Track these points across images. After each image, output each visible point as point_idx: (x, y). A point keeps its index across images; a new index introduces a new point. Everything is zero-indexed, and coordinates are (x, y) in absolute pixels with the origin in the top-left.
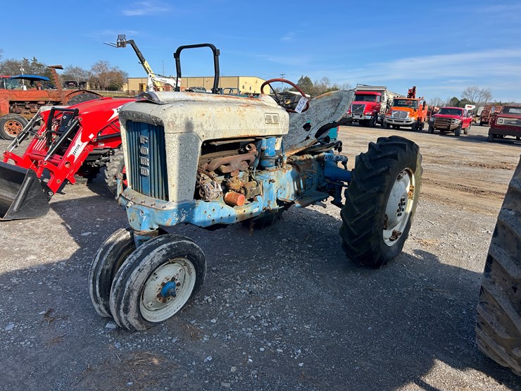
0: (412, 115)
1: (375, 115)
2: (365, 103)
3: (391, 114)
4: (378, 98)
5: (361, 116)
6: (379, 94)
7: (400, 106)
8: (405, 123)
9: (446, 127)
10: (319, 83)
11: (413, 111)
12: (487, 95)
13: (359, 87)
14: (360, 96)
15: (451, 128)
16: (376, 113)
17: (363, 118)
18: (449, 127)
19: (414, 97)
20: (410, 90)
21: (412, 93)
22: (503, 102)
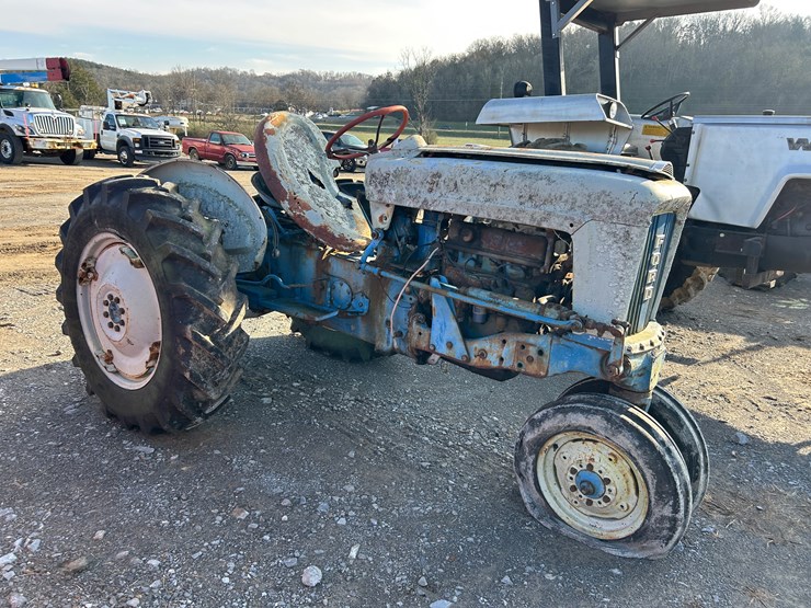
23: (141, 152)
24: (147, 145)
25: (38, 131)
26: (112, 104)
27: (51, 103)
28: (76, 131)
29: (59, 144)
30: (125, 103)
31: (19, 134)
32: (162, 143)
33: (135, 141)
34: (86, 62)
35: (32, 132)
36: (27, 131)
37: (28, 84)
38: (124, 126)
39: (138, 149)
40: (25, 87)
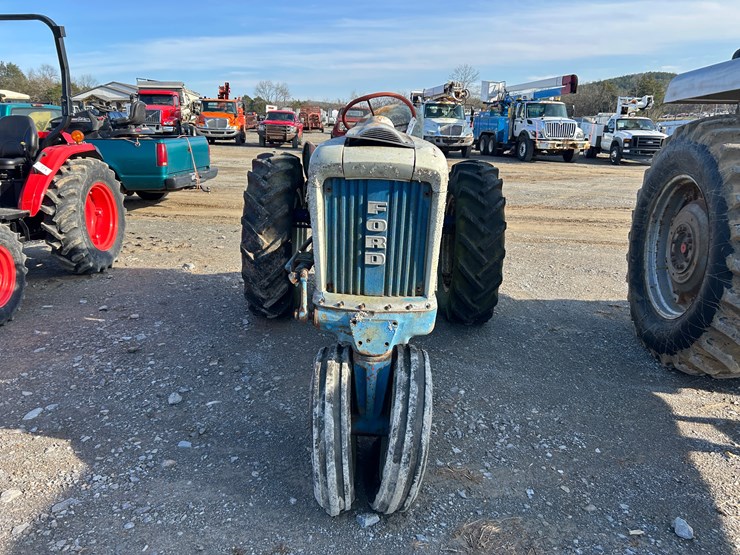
0: (233, 123)
1: (178, 124)
2: (159, 108)
3: (204, 123)
4: (176, 99)
5: (157, 128)
6: (175, 93)
7: (213, 110)
8: (225, 135)
9: (282, 138)
10: (37, 75)
11: (233, 118)
12: (283, 92)
13: (142, 83)
14: (147, 96)
15: (288, 138)
16: (179, 122)
17: (160, 130)
18: (285, 137)
19: (227, 98)
20: (222, 88)
21: (225, 92)
22: (302, 100)
23: (628, 151)
24: (635, 145)
25: (546, 135)
26: (619, 110)
27: (565, 112)
28: (576, 134)
29: (558, 145)
30: (631, 108)
31: (532, 137)
32: (650, 142)
33: (626, 141)
34: (667, 74)
35: (542, 136)
36: (538, 135)
37: (552, 98)
38: (621, 129)
39: (626, 148)
40: (551, 100)
